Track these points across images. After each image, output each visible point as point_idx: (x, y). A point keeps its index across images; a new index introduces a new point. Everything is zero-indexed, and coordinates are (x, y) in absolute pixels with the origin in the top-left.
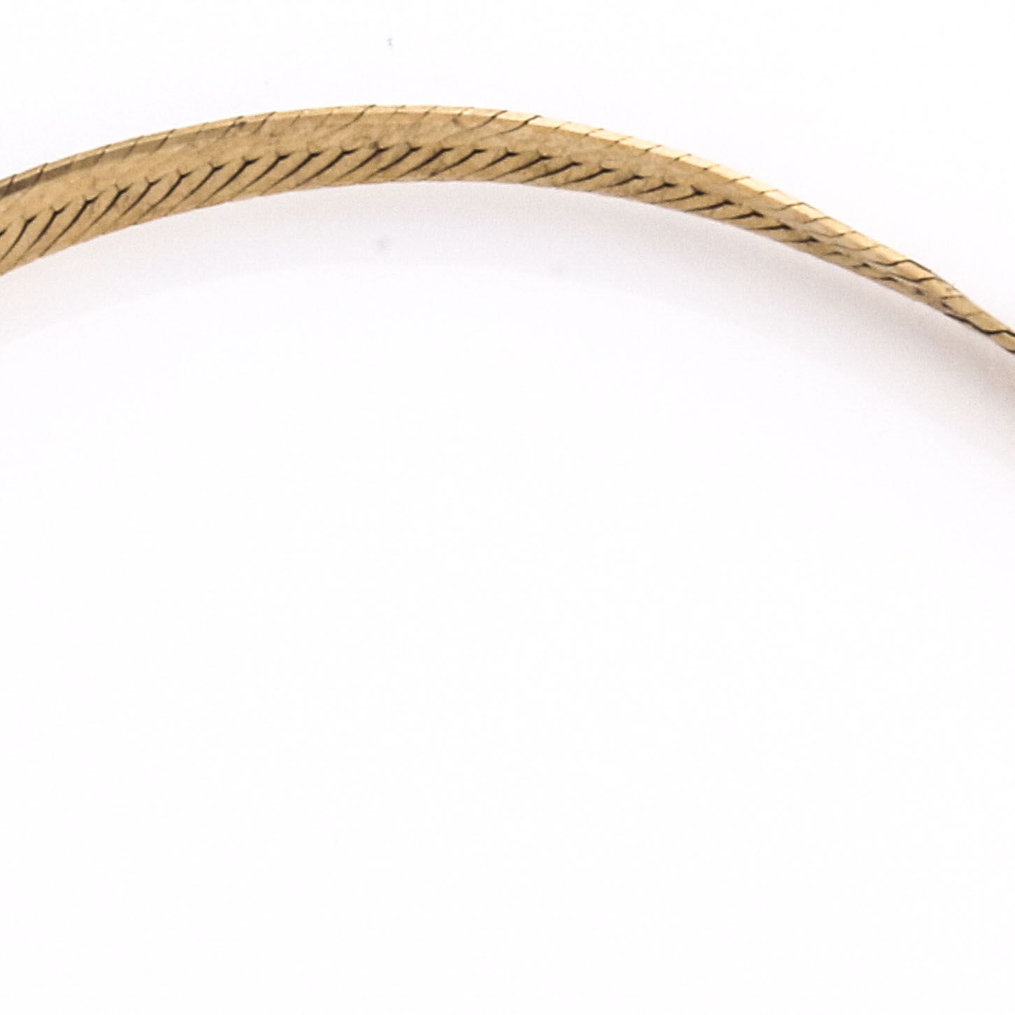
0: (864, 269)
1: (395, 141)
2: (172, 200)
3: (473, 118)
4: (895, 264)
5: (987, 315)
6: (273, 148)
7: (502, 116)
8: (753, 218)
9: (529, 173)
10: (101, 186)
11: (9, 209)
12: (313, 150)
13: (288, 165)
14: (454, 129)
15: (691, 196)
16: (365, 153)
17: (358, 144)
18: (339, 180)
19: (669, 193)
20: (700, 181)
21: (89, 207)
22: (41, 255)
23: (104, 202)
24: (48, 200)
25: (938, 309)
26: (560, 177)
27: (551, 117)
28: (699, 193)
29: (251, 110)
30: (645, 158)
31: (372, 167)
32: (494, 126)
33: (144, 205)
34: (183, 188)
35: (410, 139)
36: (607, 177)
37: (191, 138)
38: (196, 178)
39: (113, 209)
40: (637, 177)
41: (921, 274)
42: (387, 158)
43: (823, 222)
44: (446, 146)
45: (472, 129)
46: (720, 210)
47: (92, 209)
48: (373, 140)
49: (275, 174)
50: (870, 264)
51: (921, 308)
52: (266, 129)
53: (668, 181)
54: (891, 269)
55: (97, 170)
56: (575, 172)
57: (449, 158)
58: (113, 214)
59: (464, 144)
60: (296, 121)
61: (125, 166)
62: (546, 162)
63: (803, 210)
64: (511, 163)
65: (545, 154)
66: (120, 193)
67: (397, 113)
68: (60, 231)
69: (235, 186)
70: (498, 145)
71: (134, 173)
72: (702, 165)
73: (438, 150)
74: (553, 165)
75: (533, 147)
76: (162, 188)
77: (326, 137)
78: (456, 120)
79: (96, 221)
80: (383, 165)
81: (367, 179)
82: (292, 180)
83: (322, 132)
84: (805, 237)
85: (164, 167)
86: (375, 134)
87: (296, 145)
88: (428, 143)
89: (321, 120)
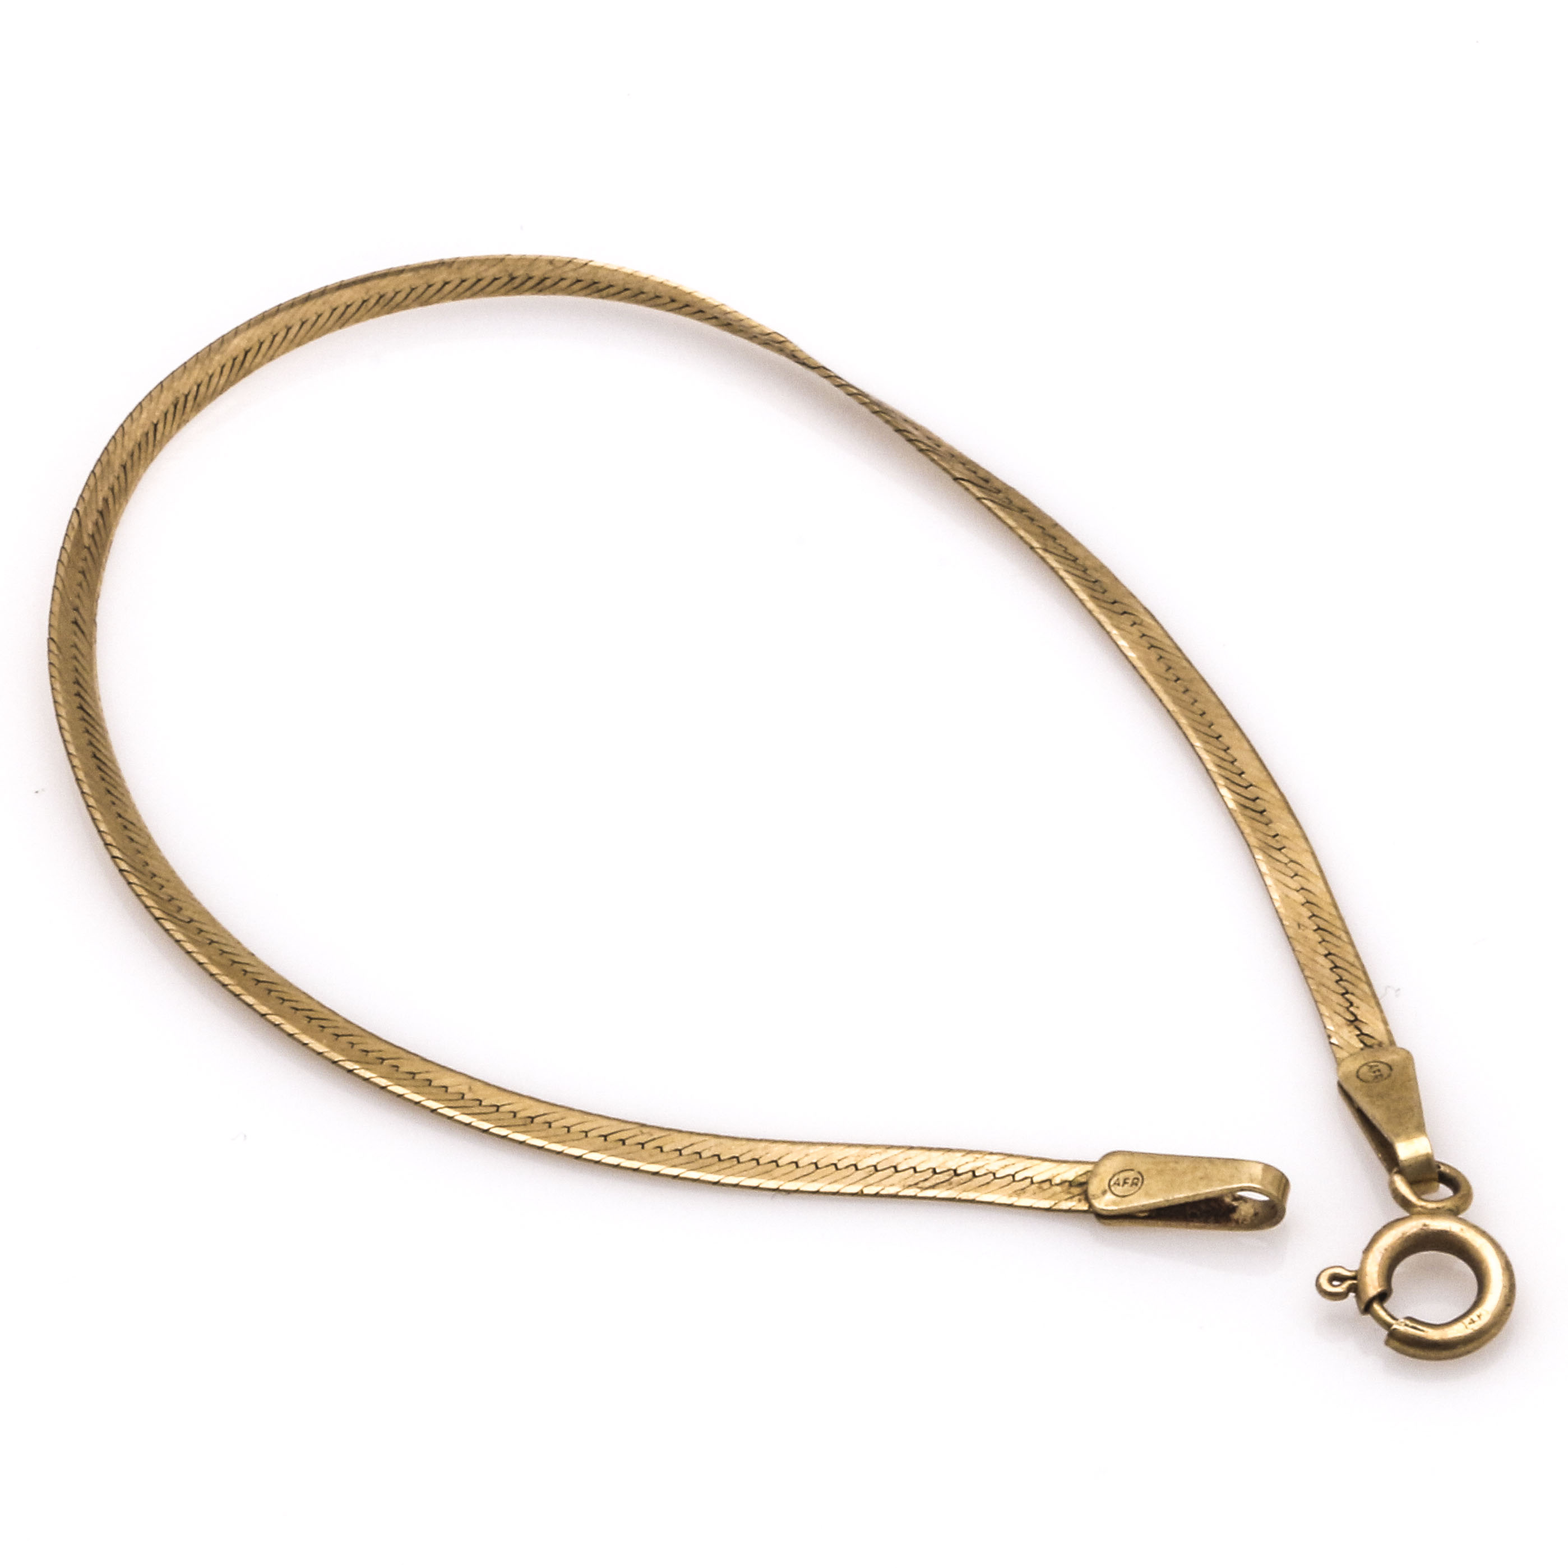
0: (754, 339)
1: (520, 273)
2: (408, 301)
3: (560, 261)
4: (769, 334)
5: (813, 359)
6: (458, 276)
7: (591, 264)
8: (700, 314)
9: (588, 291)
10: (372, 293)
11: (324, 303)
12: (479, 277)
13: (466, 285)
14: (551, 267)
15: (669, 303)
16: (506, 279)
17: (502, 274)
18: (493, 294)
19: (659, 301)
20: (673, 293)
21: (365, 304)
22: (340, 328)
23: (373, 301)
24: (344, 300)
25: (791, 359)
26: (605, 293)
27: (598, 262)
28: (673, 301)
29: (447, 256)
30: (646, 282)
31: (509, 286)
32: (571, 266)
33: (392, 304)
34: (413, 295)
35: (528, 272)
36: (628, 293)
37: (416, 269)
38: (420, 290)
39: (377, 306)
40: (643, 293)
41: (782, 339)
42: (517, 282)
43: (734, 313)
44: (546, 276)
45: (560, 267)
46: (684, 310)
47: (366, 305)
48: (510, 272)
49: (460, 289)
50: (757, 335)
51: (783, 359)
52: (455, 266)
53: (658, 294)
54: (766, 337)
55: (369, 284)
56: (612, 290)
57: (548, 283)
58: (377, 308)
59: (556, 275)
60: (470, 262)
61: (384, 282)
62: (597, 285)
63: (724, 308)
64: (579, 285)
65: (596, 281)
66: (381, 297)
67: (522, 259)
68: (350, 315)
69: (439, 295)
70: (572, 276)
71: (387, 286)
72: (674, 285)
73: (543, 278)
74: (601, 286)
75: (590, 277)
76: (403, 295)
77: (486, 270)
78: (551, 262)
79: (369, 311)
80: (515, 285)
81: (507, 293)
82: (468, 293)
83: (483, 268)
84: (725, 323)
85: (405, 282)
86: (510, 269)
87: (470, 273)
88: (538, 274)
89: (483, 261)
